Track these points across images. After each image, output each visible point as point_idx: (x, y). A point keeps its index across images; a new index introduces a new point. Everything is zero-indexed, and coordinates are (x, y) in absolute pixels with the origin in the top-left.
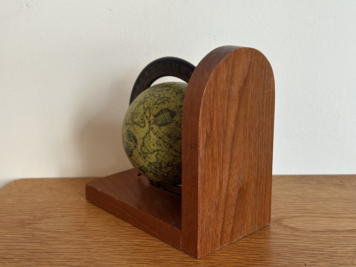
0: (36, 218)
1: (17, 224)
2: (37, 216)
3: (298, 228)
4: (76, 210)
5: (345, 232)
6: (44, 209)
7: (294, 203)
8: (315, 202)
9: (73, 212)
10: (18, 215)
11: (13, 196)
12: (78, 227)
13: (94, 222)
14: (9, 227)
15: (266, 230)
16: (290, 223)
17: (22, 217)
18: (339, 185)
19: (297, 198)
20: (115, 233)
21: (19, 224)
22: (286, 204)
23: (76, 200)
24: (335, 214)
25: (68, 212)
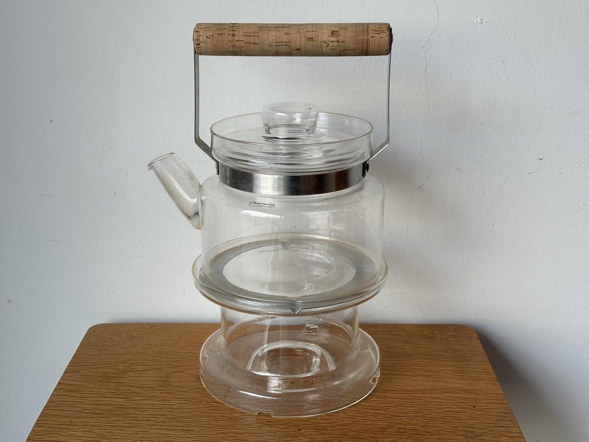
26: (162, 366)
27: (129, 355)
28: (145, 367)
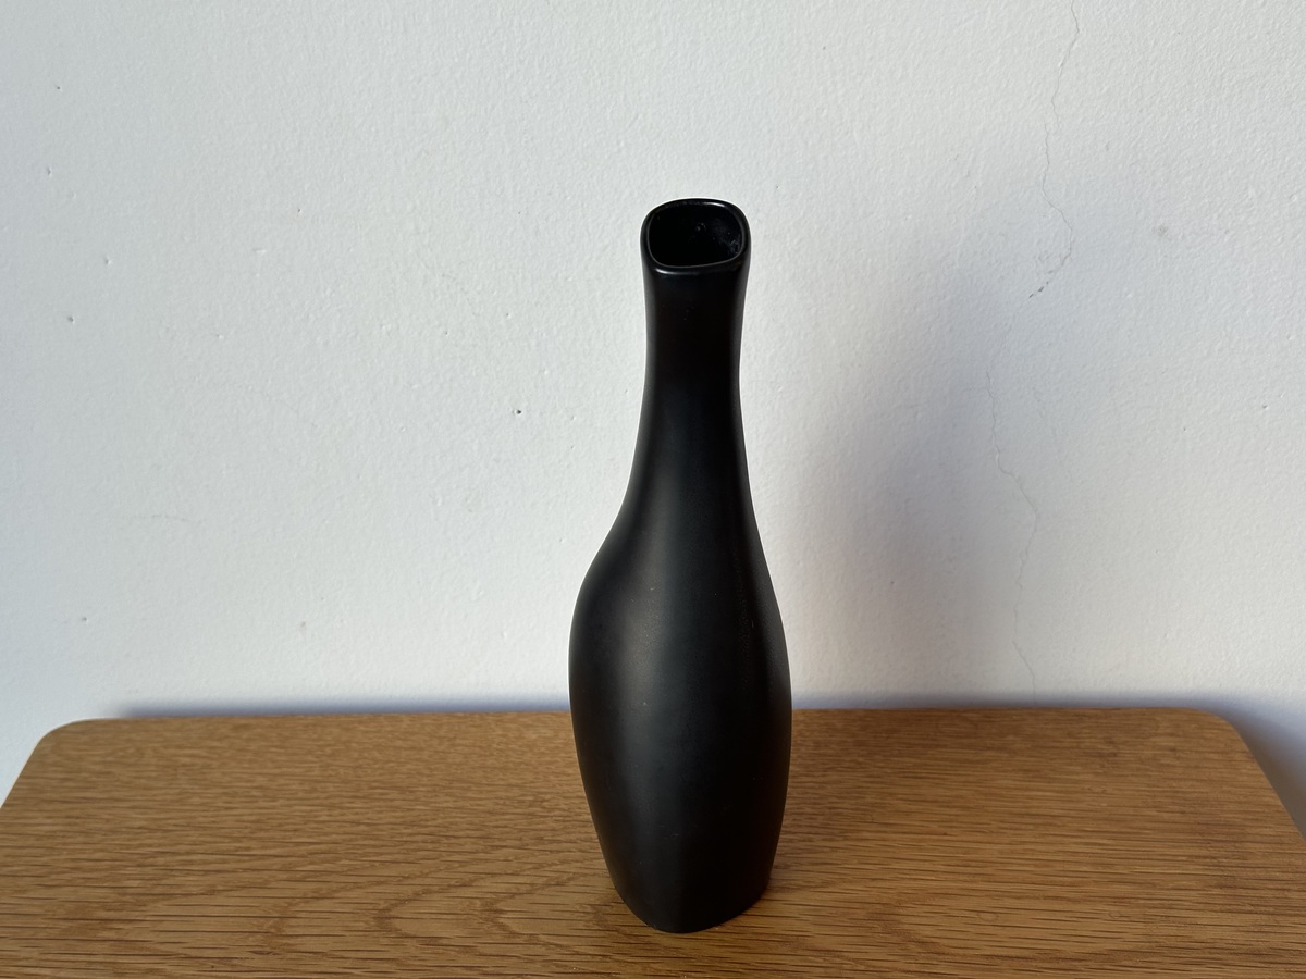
0: (124, 899)
1: (65, 925)
2: (130, 891)
3: (945, 942)
4: (257, 864)
5: (1089, 963)
6: (151, 860)
7: (945, 834)
8: (1012, 832)
9: (246, 875)
10: (70, 883)
11: (52, 801)
12: (258, 936)
13: (308, 915)
14: (41, 935)
15: (846, 954)
16: (924, 921)
17: (84, 893)
18: (1101, 755)
19: (959, 813)
20: (372, 964)
21: (75, 924)
22: (920, 841)
23: (253, 818)
24: (1072, 885)
25: (228, 872)
26: (265, 875)
27: (159, 834)
28: (210, 879)
